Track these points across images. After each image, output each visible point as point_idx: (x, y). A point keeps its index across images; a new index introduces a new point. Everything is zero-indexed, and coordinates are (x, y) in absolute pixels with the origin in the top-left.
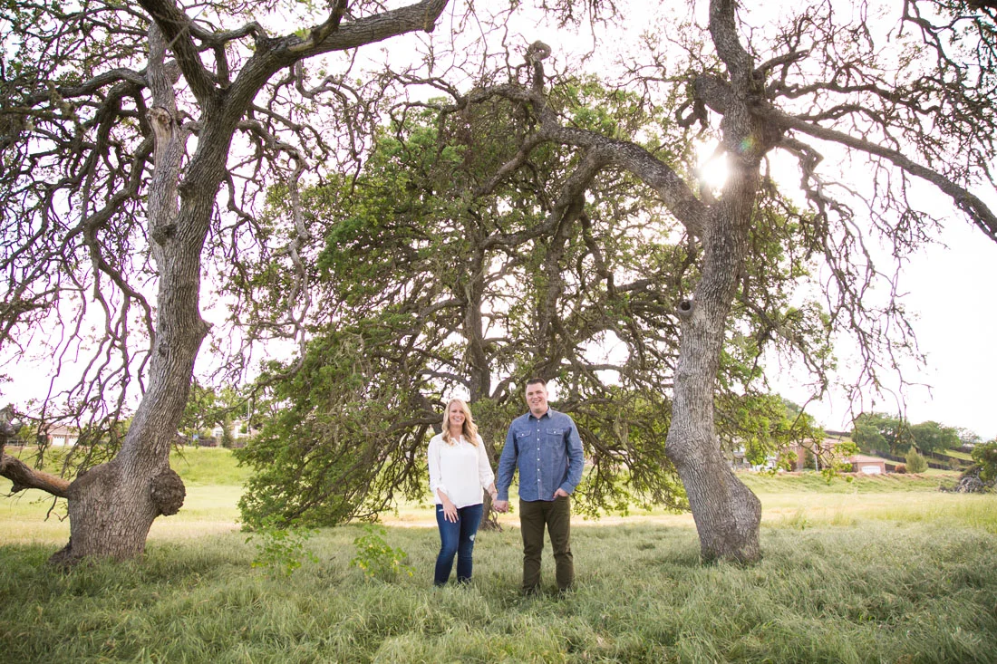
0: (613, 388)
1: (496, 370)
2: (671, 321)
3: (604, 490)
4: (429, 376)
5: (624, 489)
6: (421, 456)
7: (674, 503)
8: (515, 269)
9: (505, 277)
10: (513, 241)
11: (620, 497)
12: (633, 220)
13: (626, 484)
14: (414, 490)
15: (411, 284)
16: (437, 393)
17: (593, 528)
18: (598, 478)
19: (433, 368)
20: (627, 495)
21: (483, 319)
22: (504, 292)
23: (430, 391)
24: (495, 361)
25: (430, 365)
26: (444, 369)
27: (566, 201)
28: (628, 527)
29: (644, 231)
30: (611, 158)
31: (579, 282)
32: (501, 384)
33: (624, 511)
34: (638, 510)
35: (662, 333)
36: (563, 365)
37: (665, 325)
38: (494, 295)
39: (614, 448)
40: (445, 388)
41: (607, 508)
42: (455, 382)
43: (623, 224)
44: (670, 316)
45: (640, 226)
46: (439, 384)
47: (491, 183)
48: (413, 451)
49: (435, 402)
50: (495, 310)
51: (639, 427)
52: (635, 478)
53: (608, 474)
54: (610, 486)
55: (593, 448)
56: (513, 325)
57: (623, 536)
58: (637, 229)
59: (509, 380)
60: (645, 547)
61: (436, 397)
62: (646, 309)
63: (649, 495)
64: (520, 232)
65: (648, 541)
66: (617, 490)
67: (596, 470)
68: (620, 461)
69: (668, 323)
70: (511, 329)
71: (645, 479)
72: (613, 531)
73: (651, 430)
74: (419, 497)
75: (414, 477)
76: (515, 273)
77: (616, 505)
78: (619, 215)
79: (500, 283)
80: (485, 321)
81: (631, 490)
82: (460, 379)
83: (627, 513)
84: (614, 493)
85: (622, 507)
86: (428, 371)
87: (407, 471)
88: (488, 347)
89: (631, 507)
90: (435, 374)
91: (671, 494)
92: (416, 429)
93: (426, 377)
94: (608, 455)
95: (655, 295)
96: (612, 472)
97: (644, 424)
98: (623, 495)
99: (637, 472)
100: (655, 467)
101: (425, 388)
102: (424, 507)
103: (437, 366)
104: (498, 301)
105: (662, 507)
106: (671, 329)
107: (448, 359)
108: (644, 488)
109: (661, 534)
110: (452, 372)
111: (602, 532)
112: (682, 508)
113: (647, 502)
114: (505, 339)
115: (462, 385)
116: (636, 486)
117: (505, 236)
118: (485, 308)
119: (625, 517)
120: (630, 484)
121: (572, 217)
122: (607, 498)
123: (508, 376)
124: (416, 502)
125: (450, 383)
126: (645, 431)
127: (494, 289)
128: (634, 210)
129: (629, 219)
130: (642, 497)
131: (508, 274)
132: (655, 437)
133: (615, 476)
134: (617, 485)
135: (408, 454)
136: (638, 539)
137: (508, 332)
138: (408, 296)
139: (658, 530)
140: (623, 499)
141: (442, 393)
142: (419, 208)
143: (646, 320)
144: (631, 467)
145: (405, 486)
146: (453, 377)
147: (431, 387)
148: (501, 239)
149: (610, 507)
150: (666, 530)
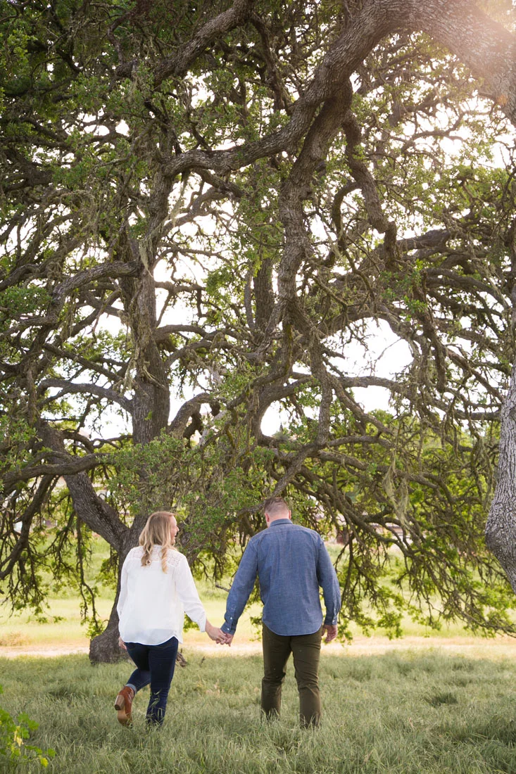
0: (380, 415)
1: (176, 381)
2: (483, 301)
3: (359, 590)
4: (59, 389)
5: (394, 589)
6: (41, 528)
7: (481, 618)
8: (213, 205)
9: (197, 219)
10: (224, 163)
11: (386, 605)
12: (426, 124)
13: (398, 582)
14: (26, 591)
15: (29, 228)
16: (73, 419)
17: (344, 660)
18: (349, 571)
19: (65, 375)
20: (399, 601)
21: (158, 291)
22: (194, 246)
23: (59, 416)
24: (175, 365)
25: (60, 370)
26: (85, 378)
27: (321, 94)
28: (404, 659)
29: (445, 143)
30: (405, 15)
31: (334, 237)
32: (186, 406)
33: (393, 629)
34: (416, 626)
35: (466, 322)
36: (296, 376)
37: (473, 309)
38: (175, 250)
39: (379, 519)
40: (88, 410)
41: (365, 623)
42: (104, 401)
43: (408, 129)
44: (483, 294)
45: (438, 134)
46: (75, 404)
47: (187, 54)
48: (27, 523)
49: (68, 434)
50: (178, 276)
51: (422, 484)
52: (412, 572)
53: (368, 564)
54: (370, 585)
55: (341, 518)
56: (208, 303)
57: (395, 676)
58: (430, 139)
59: (199, 400)
60: (439, 701)
61: (70, 425)
62: (441, 282)
63: (437, 602)
64: (237, 148)
65: (444, 690)
66: (381, 592)
67: (346, 557)
68: (388, 542)
69: (479, 305)
70: (204, 310)
71: (431, 573)
72: (378, 667)
73: (445, 491)
74: (35, 602)
75: (27, 567)
76: (214, 213)
77: (380, 618)
78: (401, 113)
79: (188, 229)
80: (161, 295)
81: (406, 593)
82: (114, 396)
83: (398, 633)
84: (378, 596)
85: (390, 621)
86: (57, 381)
87: (15, 557)
88: (165, 339)
89: (406, 622)
90: (70, 388)
91: (476, 601)
92: (35, 483)
93: (53, 391)
94: (367, 530)
95: (459, 257)
96: (374, 561)
97: (433, 479)
98: (391, 601)
99: (418, 562)
100: (451, 555)
101: (51, 410)
102: (43, 621)
103: (73, 372)
104: (183, 263)
105: (460, 623)
106: (482, 316)
107: (91, 360)
108: (428, 591)
109: (465, 675)
110: (99, 384)
111: (359, 667)
112: (496, 628)
113: (435, 614)
114: (194, 328)
115: (117, 406)
116: (416, 586)
117: (210, 154)
118: (161, 272)
119: (394, 640)
120: (405, 582)
121: (329, 124)
122: (365, 605)
123: (198, 391)
124: (29, 611)
125: (97, 401)
126: (434, 493)
127: (176, 240)
128: (428, 104)
129: (419, 120)
130: (424, 605)
131: (203, 214)
132: (451, 501)
133: (379, 568)
134: (382, 583)
135: (18, 527)
136: (425, 685)
137: (200, 315)
138: (25, 246)
139: (457, 667)
140: (392, 609)
141: (82, 419)
142: (47, 89)
143: (440, 299)
144: (408, 553)
145: (11, 582)
146: (101, 392)
147: (63, 408)
148: (203, 160)
149: (369, 622)
150: (471, 668)
